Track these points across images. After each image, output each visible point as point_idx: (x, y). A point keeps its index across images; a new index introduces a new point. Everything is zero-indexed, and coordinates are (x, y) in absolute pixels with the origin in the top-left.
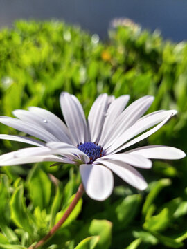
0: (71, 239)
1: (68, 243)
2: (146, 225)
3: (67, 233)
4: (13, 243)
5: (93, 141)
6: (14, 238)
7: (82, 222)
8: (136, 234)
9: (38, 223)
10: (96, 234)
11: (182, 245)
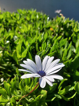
0: (35, 95)
1: (34, 96)
2: (58, 93)
3: (34, 93)
4: (18, 94)
5: (43, 70)
6: (19, 93)
7: (39, 90)
8: (55, 95)
9: (26, 89)
10: (43, 94)
11: (69, 100)
